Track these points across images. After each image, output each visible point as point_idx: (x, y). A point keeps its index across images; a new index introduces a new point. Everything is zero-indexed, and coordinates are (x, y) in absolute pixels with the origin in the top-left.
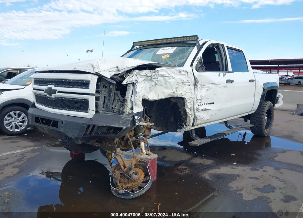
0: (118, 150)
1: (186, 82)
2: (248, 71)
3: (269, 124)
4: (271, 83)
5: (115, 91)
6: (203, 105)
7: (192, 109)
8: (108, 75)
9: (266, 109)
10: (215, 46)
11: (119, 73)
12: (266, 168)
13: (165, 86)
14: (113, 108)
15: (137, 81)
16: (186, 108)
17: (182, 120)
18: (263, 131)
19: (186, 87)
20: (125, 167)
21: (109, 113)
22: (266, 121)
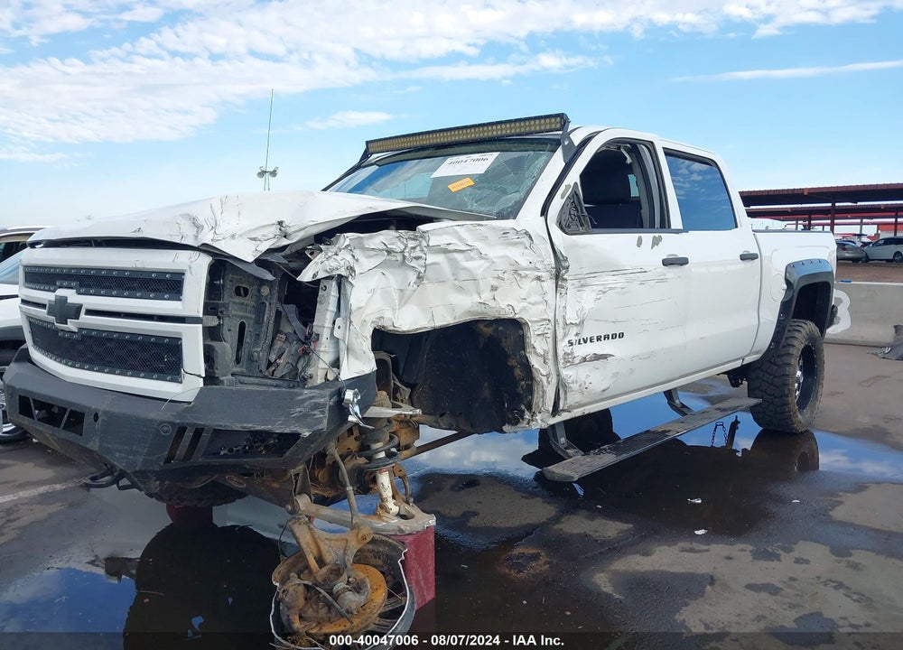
0: (303, 502)
1: (526, 269)
2: (736, 227)
3: (808, 392)
4: (811, 261)
5: (279, 305)
6: (585, 342)
7: (550, 356)
8: (246, 252)
9: (799, 344)
10: (625, 148)
11: (285, 242)
12: (805, 549)
13: (454, 285)
14: (270, 364)
15: (351, 269)
16: (528, 355)
17: (519, 395)
18: (789, 417)
19: (529, 285)
20: (321, 561)
21: (257, 380)
22: (799, 384)
